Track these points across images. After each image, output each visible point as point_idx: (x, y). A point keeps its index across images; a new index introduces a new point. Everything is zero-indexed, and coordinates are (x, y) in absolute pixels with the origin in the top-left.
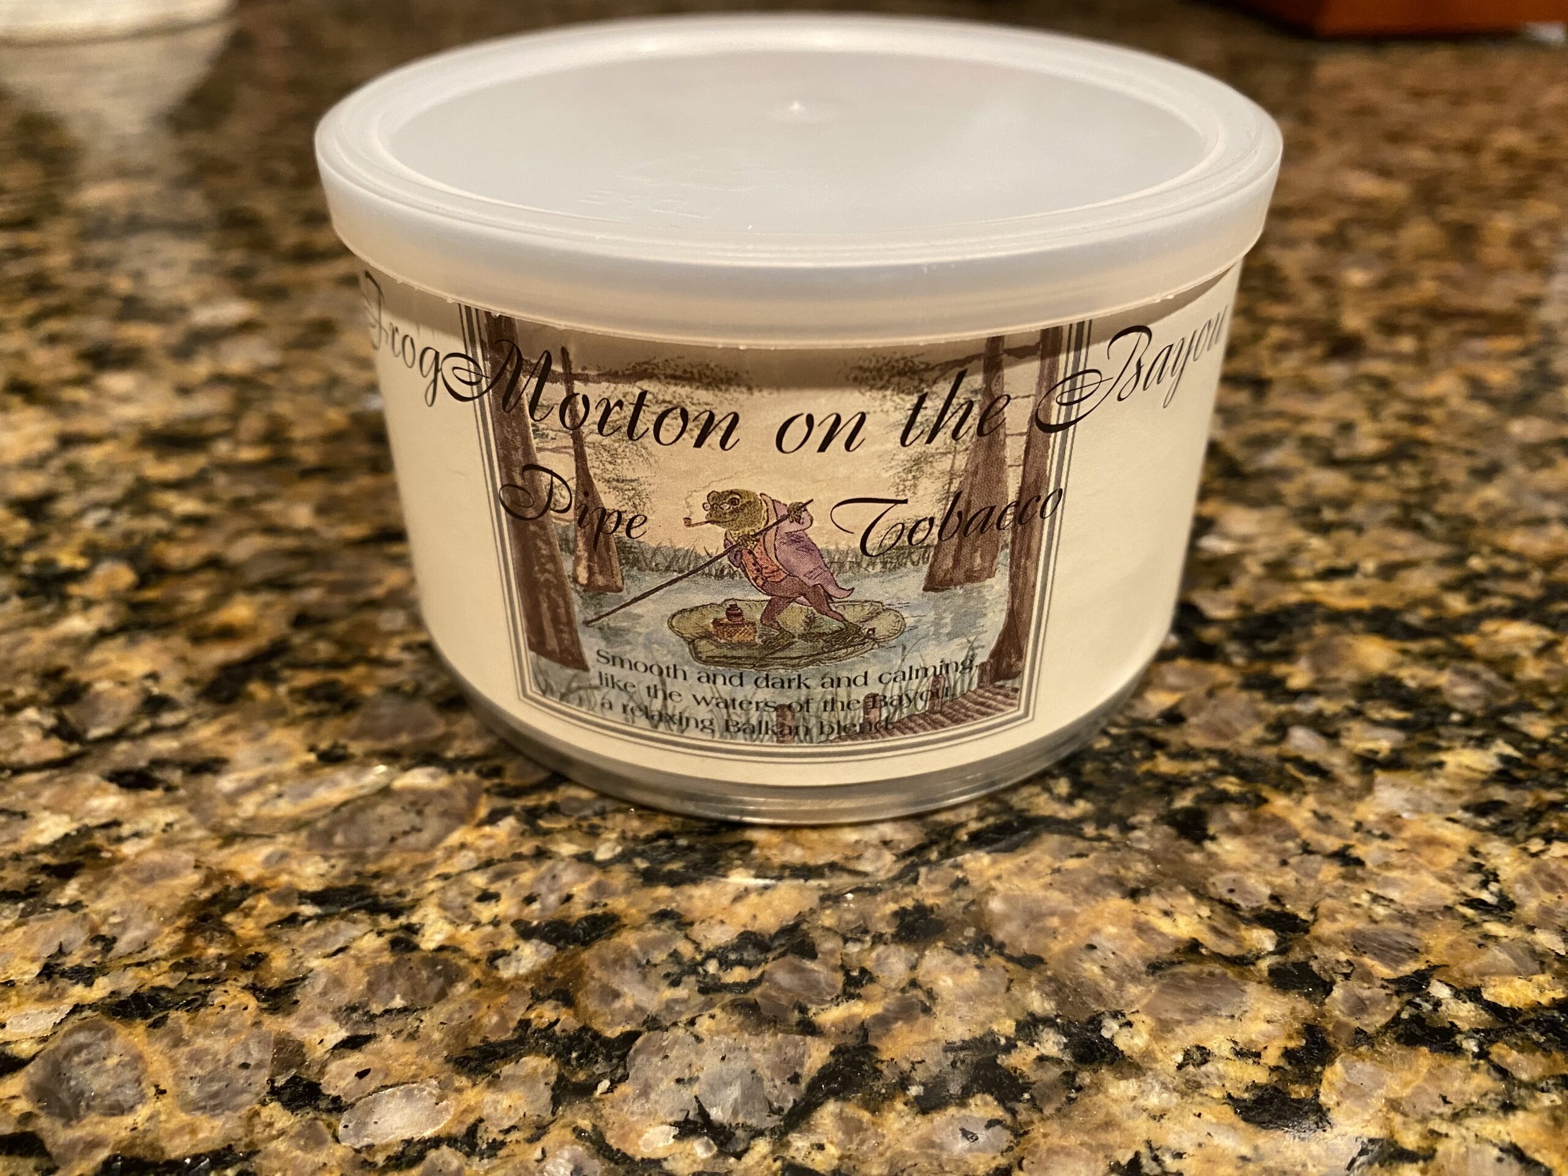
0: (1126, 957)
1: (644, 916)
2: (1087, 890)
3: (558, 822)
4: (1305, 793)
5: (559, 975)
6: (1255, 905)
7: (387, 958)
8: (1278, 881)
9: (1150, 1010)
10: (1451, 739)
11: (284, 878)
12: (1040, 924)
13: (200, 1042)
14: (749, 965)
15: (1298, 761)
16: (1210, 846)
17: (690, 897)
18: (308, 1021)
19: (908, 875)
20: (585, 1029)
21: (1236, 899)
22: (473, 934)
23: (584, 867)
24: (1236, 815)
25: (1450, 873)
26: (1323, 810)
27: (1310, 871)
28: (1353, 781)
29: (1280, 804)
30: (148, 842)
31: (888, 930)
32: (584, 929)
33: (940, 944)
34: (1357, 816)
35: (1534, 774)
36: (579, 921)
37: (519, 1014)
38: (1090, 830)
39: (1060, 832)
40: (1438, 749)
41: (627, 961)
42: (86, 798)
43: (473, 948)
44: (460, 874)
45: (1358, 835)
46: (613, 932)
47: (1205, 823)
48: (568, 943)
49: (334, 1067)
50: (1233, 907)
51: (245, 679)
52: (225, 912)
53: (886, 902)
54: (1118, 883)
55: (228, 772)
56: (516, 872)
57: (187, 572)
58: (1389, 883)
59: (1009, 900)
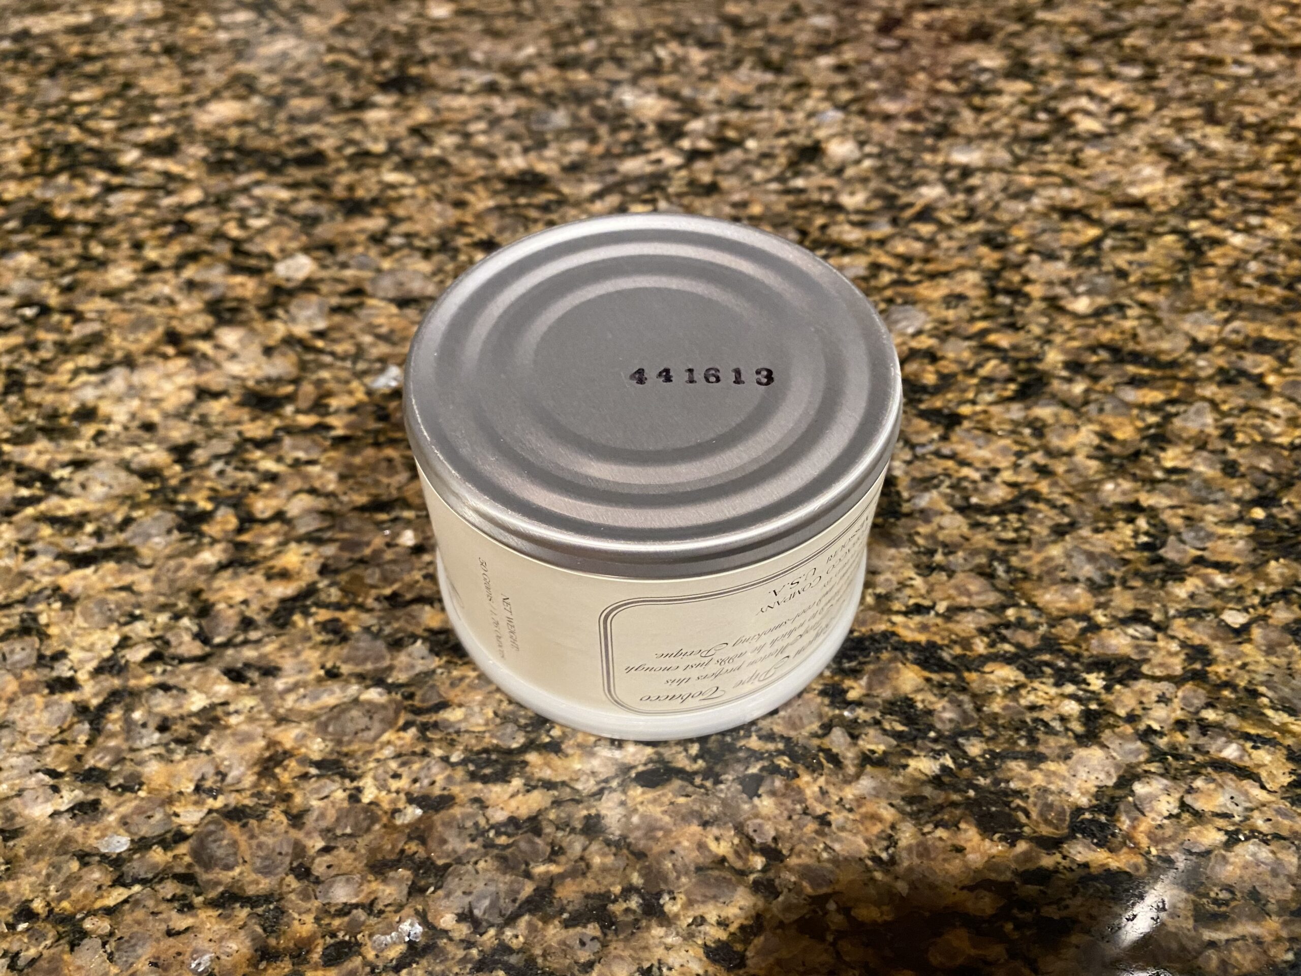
0: (687, 861)
1: (467, 799)
2: (683, 818)
3: (436, 735)
4: (822, 774)
5: (422, 826)
6: (763, 841)
7: (346, 805)
8: (781, 829)
9: (687, 893)
10: (921, 749)
11: (303, 750)
12: (653, 834)
13: (263, 838)
14: (509, 836)
15: (827, 751)
16: (756, 800)
18: (308, 834)
19: (598, 794)
20: (429, 858)
21: (755, 836)
22: (387, 797)
23: (443, 764)
24: (778, 783)
25: (873, 838)
26: (825, 787)
27: (801, 826)
28: (851, 770)
29: (806, 778)
30: (241, 718)
31: (579, 826)
32: (437, 802)
34: (842, 794)
35: (955, 780)
36: (436, 797)
37: (400, 845)
39: (682, 779)
40: (909, 755)
41: (454, 824)
42: (214, 683)
43: (386, 806)
44: (385, 760)
45: (837, 806)
46: (450, 806)
47: (760, 786)
48: (429, 809)
49: (317, 861)
50: (751, 841)
51: (291, 612)
52: (275, 767)
53: (583, 809)
54: (699, 816)
55: (280, 677)
56: (412, 763)
57: (265, 522)
58: (839, 840)
59: (643, 817)
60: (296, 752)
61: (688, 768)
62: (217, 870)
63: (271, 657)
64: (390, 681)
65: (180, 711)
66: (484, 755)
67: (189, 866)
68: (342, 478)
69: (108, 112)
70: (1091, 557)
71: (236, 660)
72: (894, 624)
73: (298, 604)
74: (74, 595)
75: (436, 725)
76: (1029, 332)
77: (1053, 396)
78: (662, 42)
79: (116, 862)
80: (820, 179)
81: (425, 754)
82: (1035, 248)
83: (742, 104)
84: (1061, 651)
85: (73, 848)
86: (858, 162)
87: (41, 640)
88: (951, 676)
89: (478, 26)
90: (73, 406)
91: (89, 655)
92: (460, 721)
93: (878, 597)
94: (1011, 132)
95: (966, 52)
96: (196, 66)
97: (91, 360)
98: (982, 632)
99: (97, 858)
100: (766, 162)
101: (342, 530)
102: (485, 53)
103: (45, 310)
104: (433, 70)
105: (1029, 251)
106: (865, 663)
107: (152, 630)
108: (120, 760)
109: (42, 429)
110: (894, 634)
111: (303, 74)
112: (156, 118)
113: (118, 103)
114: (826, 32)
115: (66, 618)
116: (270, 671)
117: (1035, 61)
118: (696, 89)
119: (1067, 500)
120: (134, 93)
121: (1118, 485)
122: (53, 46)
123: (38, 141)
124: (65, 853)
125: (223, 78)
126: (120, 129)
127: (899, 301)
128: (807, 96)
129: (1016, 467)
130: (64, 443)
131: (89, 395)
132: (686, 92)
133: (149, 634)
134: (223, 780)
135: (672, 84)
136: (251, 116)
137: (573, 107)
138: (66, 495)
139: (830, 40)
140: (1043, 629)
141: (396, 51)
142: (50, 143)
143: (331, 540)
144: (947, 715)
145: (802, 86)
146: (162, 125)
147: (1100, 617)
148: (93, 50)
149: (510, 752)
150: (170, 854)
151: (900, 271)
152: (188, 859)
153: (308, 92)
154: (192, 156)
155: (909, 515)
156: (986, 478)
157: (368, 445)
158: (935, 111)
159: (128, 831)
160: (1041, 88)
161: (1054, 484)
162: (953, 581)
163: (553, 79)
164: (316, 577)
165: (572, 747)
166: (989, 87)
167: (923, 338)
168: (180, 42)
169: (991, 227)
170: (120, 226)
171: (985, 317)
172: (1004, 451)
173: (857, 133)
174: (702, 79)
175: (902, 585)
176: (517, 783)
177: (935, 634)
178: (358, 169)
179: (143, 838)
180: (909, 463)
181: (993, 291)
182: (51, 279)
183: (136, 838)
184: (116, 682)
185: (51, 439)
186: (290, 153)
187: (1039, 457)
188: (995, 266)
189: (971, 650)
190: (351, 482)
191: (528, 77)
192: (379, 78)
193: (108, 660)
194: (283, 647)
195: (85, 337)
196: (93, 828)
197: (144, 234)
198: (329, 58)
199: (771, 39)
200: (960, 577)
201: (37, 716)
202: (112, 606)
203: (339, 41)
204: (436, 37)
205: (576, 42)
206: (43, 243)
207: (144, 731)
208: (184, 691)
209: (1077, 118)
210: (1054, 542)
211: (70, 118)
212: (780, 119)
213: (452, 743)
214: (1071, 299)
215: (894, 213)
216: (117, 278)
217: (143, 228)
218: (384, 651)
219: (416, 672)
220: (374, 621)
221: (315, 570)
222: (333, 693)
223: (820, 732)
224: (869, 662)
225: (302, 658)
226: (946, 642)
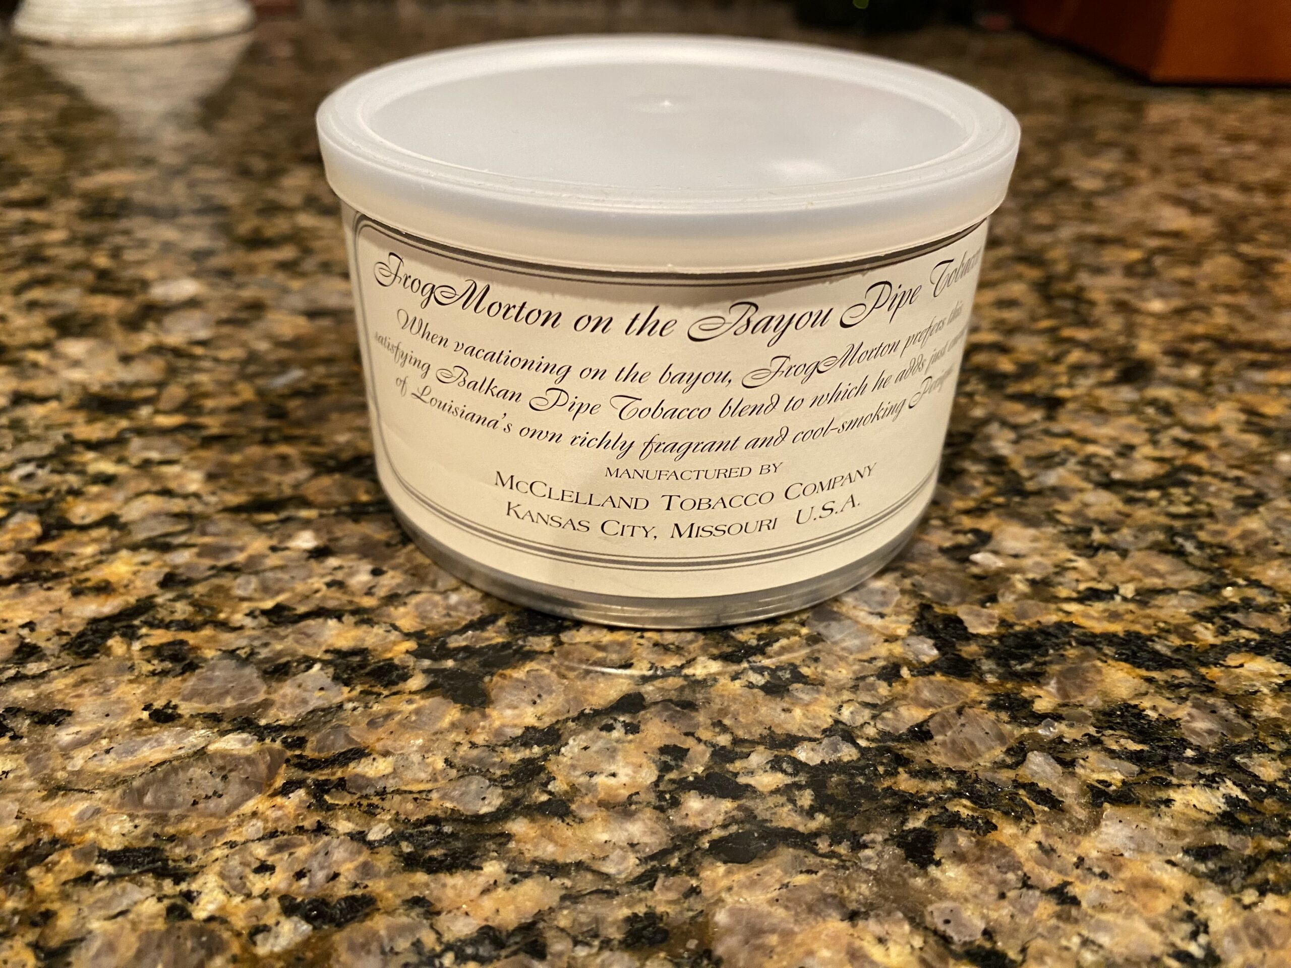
1: (398, 901)
2: (810, 909)
3: (342, 799)
4: (1034, 823)
5: (309, 955)
6: (967, 939)
7: (160, 925)
8: (994, 915)
10: (1182, 776)
11: (91, 835)
12: (759, 942)
14: (482, 962)
15: (1031, 787)
16: (933, 870)
17: (444, 885)
19: (647, 880)
21: (950, 931)
22: (243, 906)
23: (355, 845)
24: (964, 841)
25: (1162, 920)
26: (1046, 843)
27: (1026, 907)
28: (1081, 814)
29: (1007, 831)
31: (616, 935)
32: (341, 910)
33: (662, 955)
34: (1079, 851)
35: (1258, 819)
36: (338, 902)
38: (823, 845)
39: (795, 846)
40: (1169, 785)
41: (374, 947)
43: (240, 922)
44: (245, 843)
45: (1079, 871)
46: (367, 915)
47: (934, 847)
48: (324, 923)
50: (945, 940)
51: (106, 635)
52: (30, 866)
53: (620, 906)
54: (839, 902)
55: (69, 724)
56: (295, 846)
57: (83, 528)
58: (1102, 927)
59: (735, 913)
60: (75, 839)
61: (801, 828)
63: (59, 697)
64: (263, 722)
66: (430, 828)
68: (211, 477)
72: (1068, 613)
73: (117, 625)
75: (341, 784)
76: (1106, 327)
77: (1166, 379)
82: (1078, 265)
88: (1181, 673)
92: (384, 777)
93: (1033, 583)
98: (1199, 617)
101: (204, 533)
106: (1045, 663)
110: (1071, 625)
116: (53, 717)
119: (1237, 473)
129: (1154, 442)
136: (141, 182)
140: (1286, 610)
143: (186, 546)
144: (1201, 725)
149: (478, 819)
154: (63, 208)
155: (1039, 493)
156: (1121, 455)
157: (252, 443)
161: (1213, 457)
162: (1128, 562)
164: (155, 590)
165: (590, 806)
171: (1048, 316)
172: (1131, 428)
175: (1061, 568)
176: (493, 869)
177: (1133, 622)
178: (267, 217)
180: (1016, 442)
181: (1049, 297)
186: (187, 207)
187: (1179, 433)
188: (1041, 279)
189: (1196, 640)
190: (223, 482)
194: (81, 682)
200: (1137, 556)
209: (1075, 181)
210: (1247, 515)
213: (371, 812)
214: (1141, 301)
218: (257, 681)
219: (310, 708)
220: (243, 642)
221: (154, 582)
222: (160, 743)
223: (1009, 760)
224: (1051, 662)
225: (114, 696)
226: (1154, 631)
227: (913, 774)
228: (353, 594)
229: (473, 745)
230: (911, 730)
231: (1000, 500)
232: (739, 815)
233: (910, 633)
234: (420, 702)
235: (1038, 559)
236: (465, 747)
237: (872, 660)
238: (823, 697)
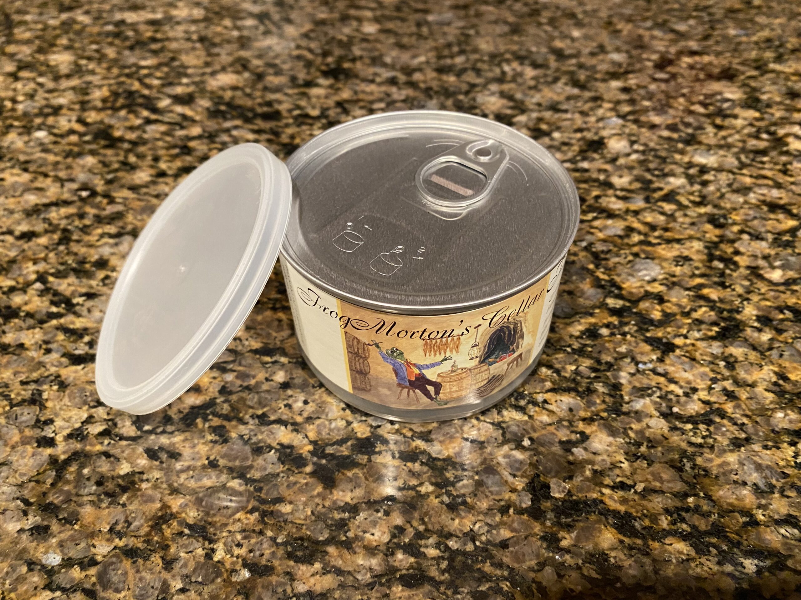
60: (179, 516)
61: (437, 578)
62: (110, 591)
63: (177, 446)
64: (248, 476)
65: (112, 473)
66: (299, 542)
67: (94, 584)
69: (158, 74)
70: (759, 467)
71: (155, 443)
72: (603, 494)
73: (201, 412)
74: (67, 382)
75: (272, 513)
76: (734, 290)
77: (746, 340)
78: (508, 61)
79: (50, 572)
80: (599, 164)
81: (261, 533)
82: (747, 229)
83: (554, 108)
84: (727, 537)
85: (26, 556)
86: (628, 155)
87: (41, 410)
88: (639, 542)
89: (392, 40)
90: (96, 257)
91: (67, 424)
92: (288, 514)
93: (595, 472)
94: (740, 145)
95: (716, 86)
96: (216, 50)
97: (112, 229)
98: (667, 511)
99: (39, 567)
100: (565, 148)
101: (240, 365)
102: (393, 58)
103: (94, 194)
104: (359, 65)
105: (742, 232)
106: (577, 521)
107: (108, 414)
108: (68, 501)
109: (74, 270)
110: (602, 502)
111: (277, 61)
112: (185, 80)
113: (166, 69)
114: (620, 65)
115: (59, 397)
116: (175, 455)
117: (764, 97)
118: (525, 95)
119: (745, 420)
120: (176, 63)
121: (786, 415)
122: (136, 31)
123: (114, 88)
124: (21, 559)
125: (230, 59)
126: (163, 85)
127: (643, 256)
128: (600, 106)
129: (710, 389)
130: (84, 280)
131: (106, 251)
132: (519, 96)
133: (106, 417)
134: (128, 527)
135: (510, 90)
136: (241, 85)
137: (442, 98)
138: (78, 315)
139: (622, 70)
140: (714, 517)
141: (338, 52)
142: (121, 90)
143: (232, 370)
144: (632, 572)
145: (597, 99)
146: (187, 85)
147: (760, 516)
148: (159, 36)
149: (317, 542)
150: (84, 574)
151: (646, 235)
152: (94, 579)
153: (278, 72)
154: (201, 106)
155: (627, 414)
156: (686, 395)
157: (268, 308)
158: (688, 125)
159: (62, 551)
160: (766, 116)
161: (738, 406)
162: (651, 469)
163: (433, 79)
164: (217, 395)
165: (360, 547)
166: (729, 112)
167: (656, 285)
168: (210, 35)
169: (716, 211)
170: (149, 146)
171: (702, 276)
172: (703, 376)
173: (630, 135)
174: (530, 88)
175: (614, 466)
176: (318, 566)
177: (632, 507)
178: (299, 126)
179: (70, 559)
180: (633, 375)
181: (711, 257)
182: (102, 175)
183: (66, 558)
184: (79, 446)
185: (78, 277)
186: (259, 110)
187: (728, 385)
188: (716, 239)
189: (657, 524)
190: (252, 331)
191: (417, 76)
192: (324, 68)
193: (77, 430)
194: (186, 440)
195: (112, 213)
196: (41, 545)
197: (162, 152)
198: (296, 53)
199: (581, 66)
200: (656, 467)
201: (26, 460)
202: (88, 394)
203: (304, 43)
204: (365, 45)
205: (452, 57)
206: (102, 151)
207: (87, 483)
208: (118, 460)
209: (790, 140)
210: (732, 451)
211: (136, 76)
212: (579, 121)
213: (280, 529)
214: (768, 270)
215: (648, 193)
216: (140, 178)
217: (163, 148)
218: (250, 455)
219: (267, 473)
220: (247, 432)
221: (217, 390)
222: (211, 478)
223: (536, 568)
224: (580, 521)
225: (196, 450)
226: (639, 515)
227: (492, 565)
228: (294, 413)
229: (324, 507)
230: (501, 542)
231: (605, 415)
232: (415, 565)
233: (523, 489)
234: (309, 480)
235: (605, 457)
236: (321, 506)
237: (501, 500)
238: (471, 516)
